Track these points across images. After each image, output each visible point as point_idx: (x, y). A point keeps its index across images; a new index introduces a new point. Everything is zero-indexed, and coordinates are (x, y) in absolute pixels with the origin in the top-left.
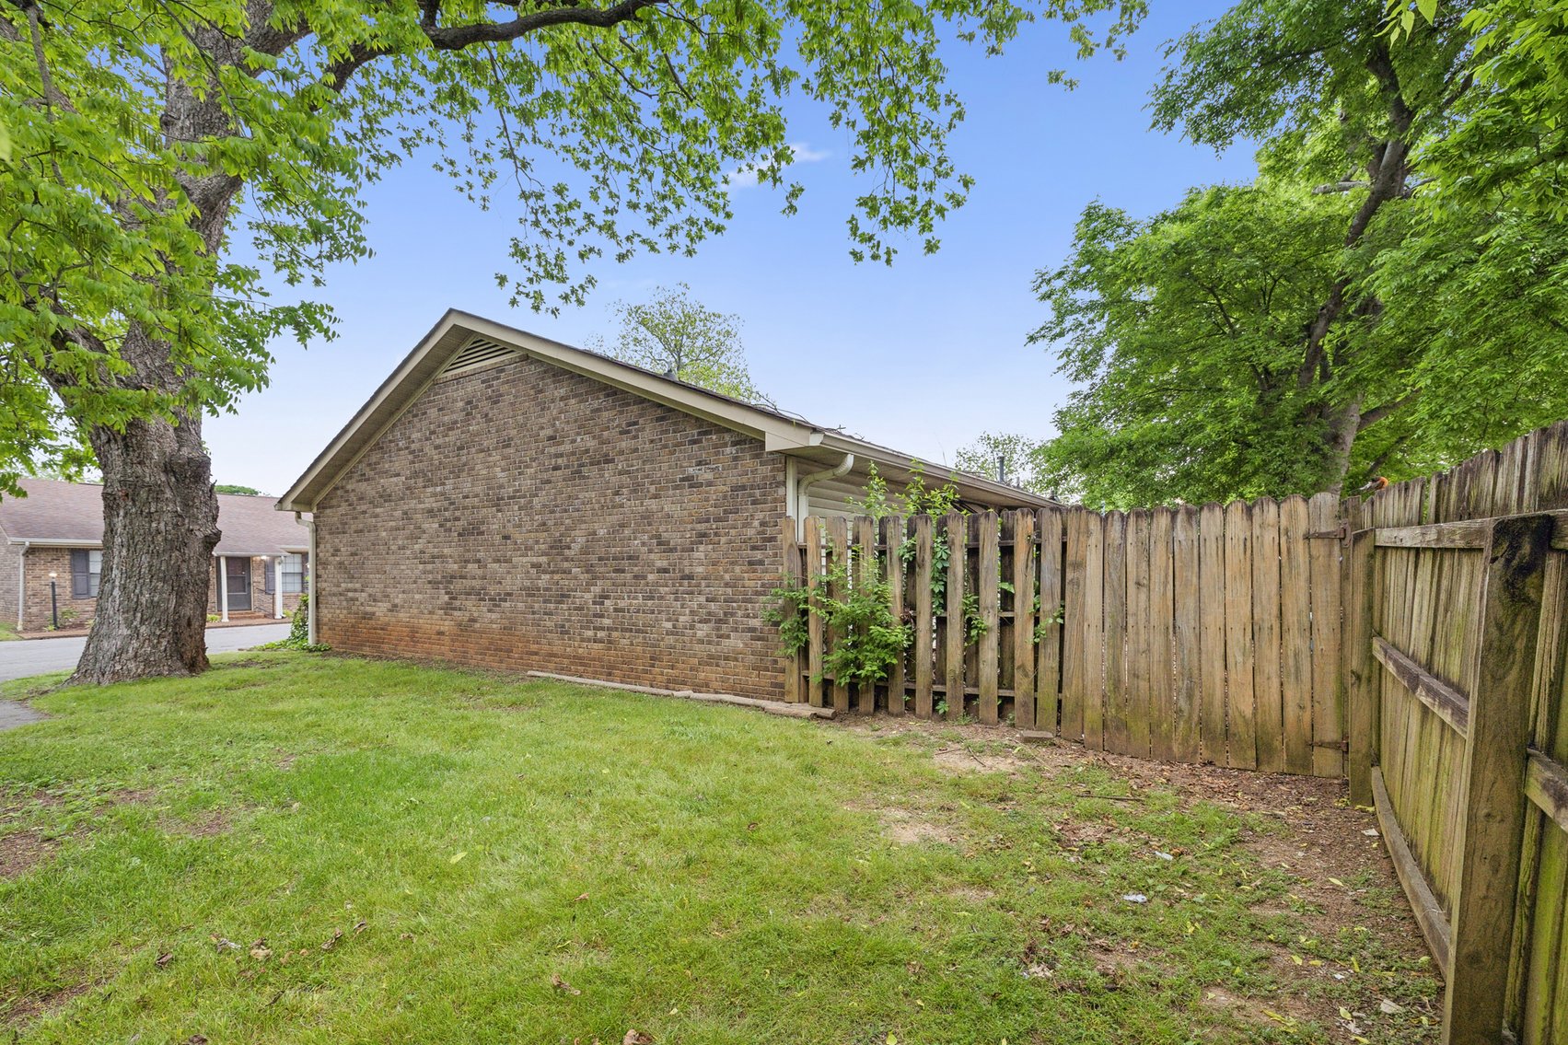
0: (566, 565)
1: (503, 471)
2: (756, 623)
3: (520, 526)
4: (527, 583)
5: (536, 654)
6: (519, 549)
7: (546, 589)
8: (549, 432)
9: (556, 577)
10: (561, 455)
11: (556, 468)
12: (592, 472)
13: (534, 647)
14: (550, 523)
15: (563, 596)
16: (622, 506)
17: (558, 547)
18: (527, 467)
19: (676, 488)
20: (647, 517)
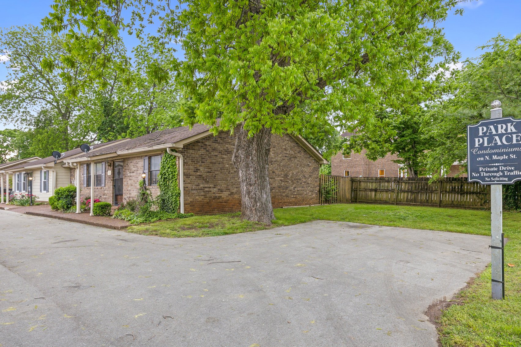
0: (288, 180)
1: (273, 154)
2: (316, 191)
3: (277, 169)
4: (279, 185)
5: (281, 203)
6: (277, 176)
7: (283, 186)
8: (284, 147)
9: (286, 183)
10: (287, 154)
11: (286, 157)
12: (292, 159)
13: (280, 201)
14: (285, 170)
15: (287, 188)
16: (298, 168)
17: (286, 176)
18: (279, 154)
19: (307, 166)
20: (302, 171)
